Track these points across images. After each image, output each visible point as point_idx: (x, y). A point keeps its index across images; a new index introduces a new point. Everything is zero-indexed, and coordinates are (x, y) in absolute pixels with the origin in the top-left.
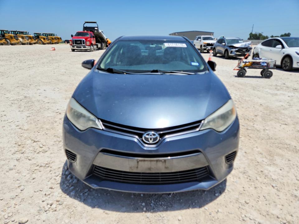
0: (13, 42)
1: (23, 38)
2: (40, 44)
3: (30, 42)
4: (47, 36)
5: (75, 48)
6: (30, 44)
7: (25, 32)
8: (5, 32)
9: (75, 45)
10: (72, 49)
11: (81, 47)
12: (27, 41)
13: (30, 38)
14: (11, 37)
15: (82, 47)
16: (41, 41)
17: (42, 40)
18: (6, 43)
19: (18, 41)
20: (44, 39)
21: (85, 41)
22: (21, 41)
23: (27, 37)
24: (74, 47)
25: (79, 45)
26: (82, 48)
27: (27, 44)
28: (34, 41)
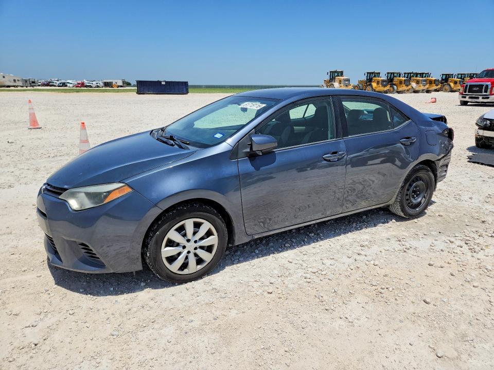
0: (400, 89)
1: (418, 82)
2: (446, 91)
3: (427, 88)
4: (464, 77)
5: (467, 99)
6: (428, 91)
7: (426, 74)
8: (396, 75)
9: (467, 93)
10: (461, 101)
11: (478, 98)
12: (422, 88)
13: (431, 82)
14: (401, 82)
15: (481, 97)
16: (450, 85)
17: (452, 85)
18: (392, 90)
19: (410, 87)
20: (455, 83)
21: (490, 87)
22: (412, 87)
23: (425, 81)
24: (465, 97)
25: (474, 95)
26: (481, 100)
27: (423, 91)
28: (435, 87)
